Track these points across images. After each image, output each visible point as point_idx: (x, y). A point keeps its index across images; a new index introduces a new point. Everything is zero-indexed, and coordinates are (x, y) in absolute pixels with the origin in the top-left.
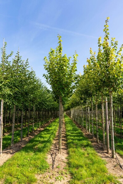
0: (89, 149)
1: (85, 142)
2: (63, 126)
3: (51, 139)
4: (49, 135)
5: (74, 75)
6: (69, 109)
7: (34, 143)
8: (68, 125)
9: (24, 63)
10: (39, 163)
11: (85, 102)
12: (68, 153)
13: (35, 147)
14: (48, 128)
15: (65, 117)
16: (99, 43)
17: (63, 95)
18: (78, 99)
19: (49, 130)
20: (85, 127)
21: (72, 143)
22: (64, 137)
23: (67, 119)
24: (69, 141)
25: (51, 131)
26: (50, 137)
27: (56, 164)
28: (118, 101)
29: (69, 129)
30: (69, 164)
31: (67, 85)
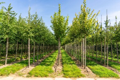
0: (74, 65)
1: (72, 62)
2: (60, 55)
3: (54, 61)
4: (53, 59)
5: (67, 27)
6: (64, 44)
7: (45, 62)
8: (64, 54)
9: (40, 19)
10: (49, 70)
11: (73, 41)
12: (63, 67)
13: (46, 64)
14: (51, 55)
15: (61, 49)
16: (81, 8)
17: (61, 37)
18: (69, 39)
19: (52, 57)
20: (73, 55)
21: (65, 62)
22: (61, 60)
23: (63, 51)
24: (63, 62)
25: (54, 57)
26: (53, 60)
27: (57, 70)
28: (92, 40)
29: (64, 56)
30: (63, 71)
31: (63, 32)
